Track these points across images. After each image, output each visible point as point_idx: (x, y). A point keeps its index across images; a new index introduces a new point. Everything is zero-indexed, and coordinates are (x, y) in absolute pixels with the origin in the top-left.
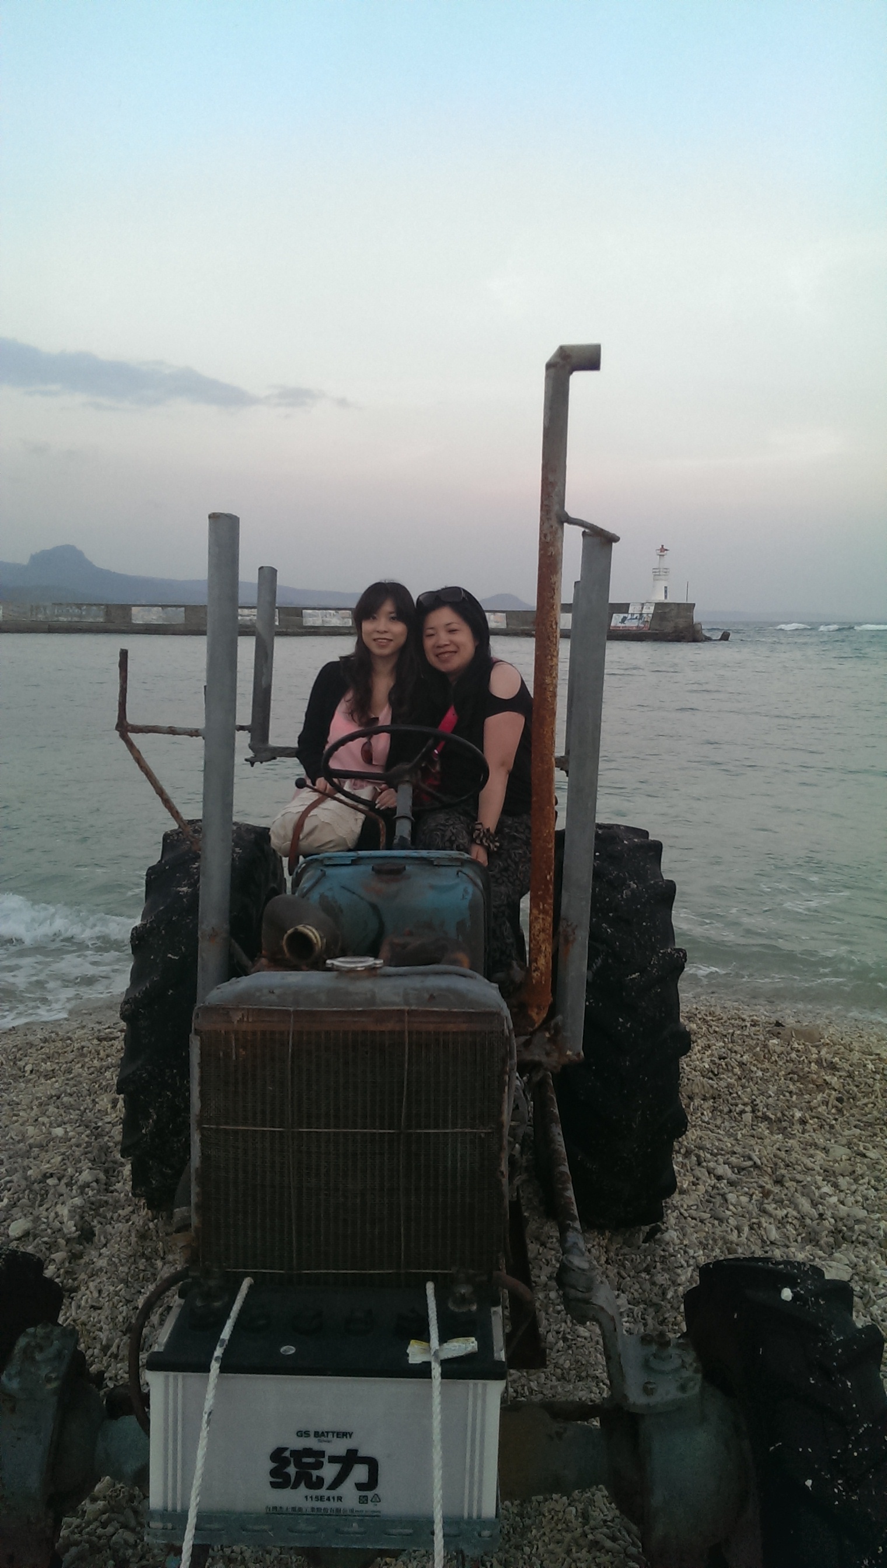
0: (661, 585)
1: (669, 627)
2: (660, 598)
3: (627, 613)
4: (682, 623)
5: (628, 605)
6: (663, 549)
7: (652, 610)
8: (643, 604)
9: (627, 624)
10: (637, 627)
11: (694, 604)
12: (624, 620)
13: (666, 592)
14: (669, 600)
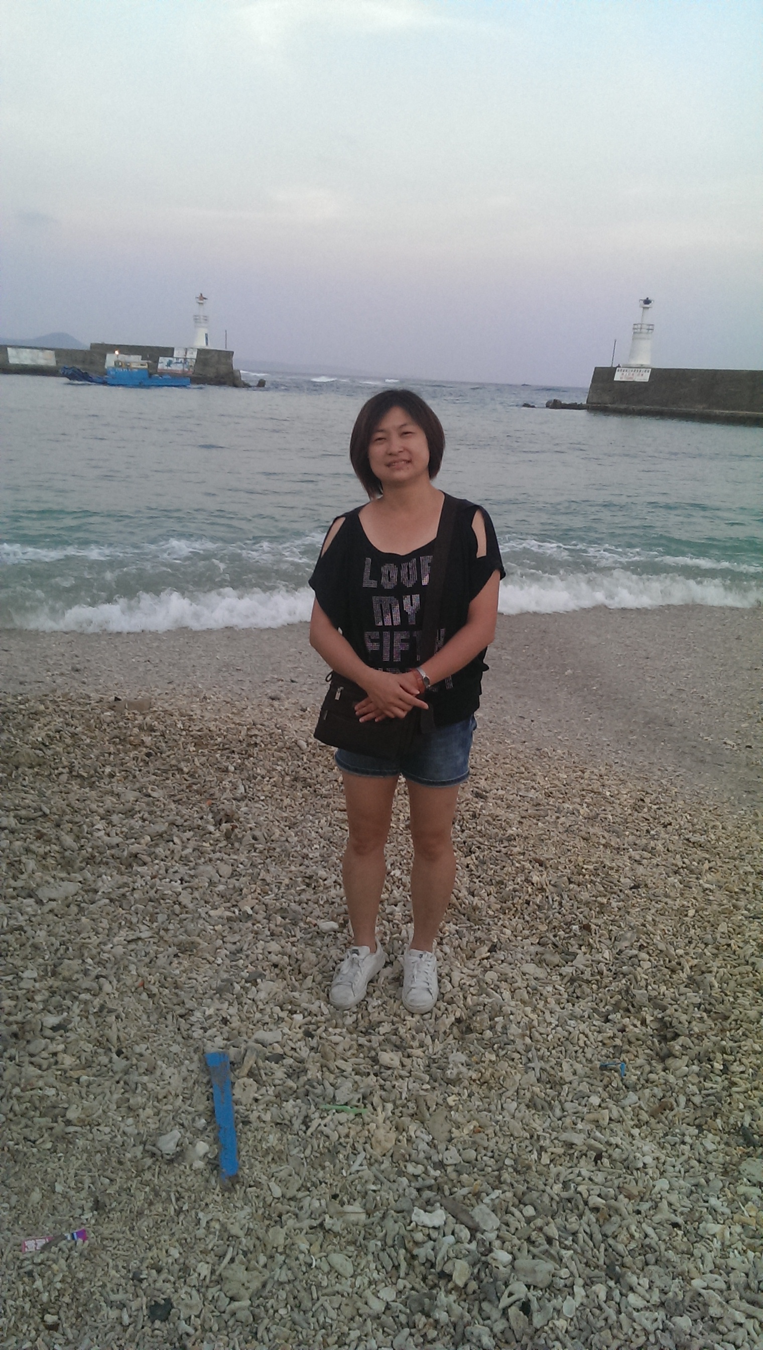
0: (202, 332)
1: (211, 372)
2: (201, 344)
3: (172, 356)
4: (223, 369)
5: (172, 349)
6: (202, 298)
7: (195, 355)
8: (186, 350)
9: (173, 367)
10: (183, 370)
11: (233, 353)
12: (169, 364)
13: (207, 339)
14: (210, 347)
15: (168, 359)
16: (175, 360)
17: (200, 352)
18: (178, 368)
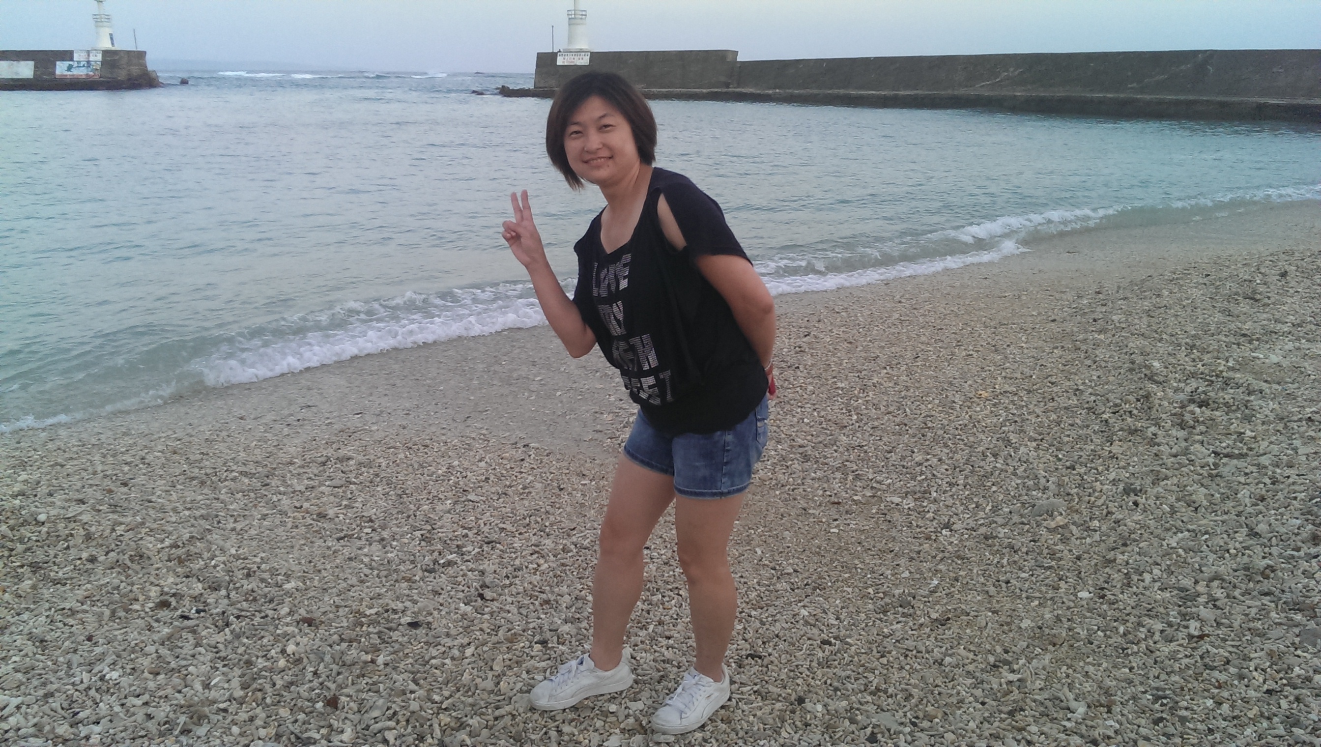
0: (105, 32)
1: (122, 75)
2: (107, 45)
3: (72, 59)
4: (135, 70)
5: (71, 52)
7: (99, 57)
8: (88, 52)
9: (76, 72)
10: (87, 75)
11: (145, 52)
12: (70, 68)
13: (112, 39)
14: (117, 47)
15: (67, 63)
16: (76, 64)
17: (106, 53)
18: (80, 72)
